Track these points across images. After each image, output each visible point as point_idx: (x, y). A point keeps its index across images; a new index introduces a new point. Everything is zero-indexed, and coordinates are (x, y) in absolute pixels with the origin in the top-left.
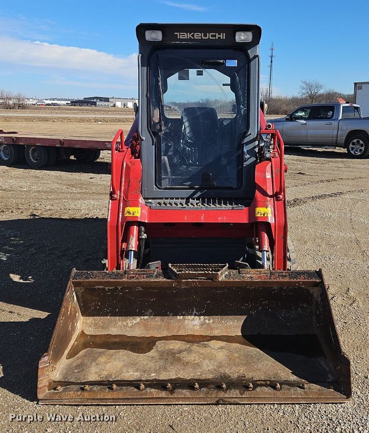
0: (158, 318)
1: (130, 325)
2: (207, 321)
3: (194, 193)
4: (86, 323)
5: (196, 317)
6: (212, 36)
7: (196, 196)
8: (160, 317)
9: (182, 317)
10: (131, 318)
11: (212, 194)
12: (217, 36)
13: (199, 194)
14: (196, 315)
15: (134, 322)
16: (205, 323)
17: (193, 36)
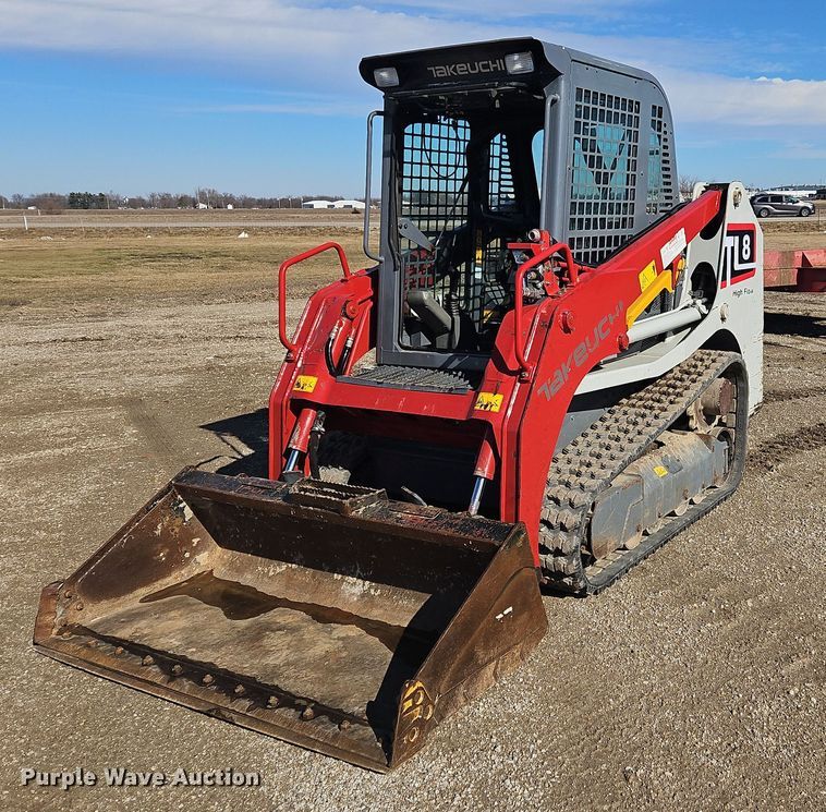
0: (309, 571)
1: (271, 574)
2: (372, 592)
3: (450, 360)
4: (222, 559)
5: (360, 581)
6: (485, 67)
7: (451, 366)
8: (312, 570)
9: (340, 576)
10: (276, 563)
11: (477, 364)
12: (492, 66)
13: (456, 363)
14: (359, 578)
15: (278, 570)
16: (369, 593)
17: (455, 69)
